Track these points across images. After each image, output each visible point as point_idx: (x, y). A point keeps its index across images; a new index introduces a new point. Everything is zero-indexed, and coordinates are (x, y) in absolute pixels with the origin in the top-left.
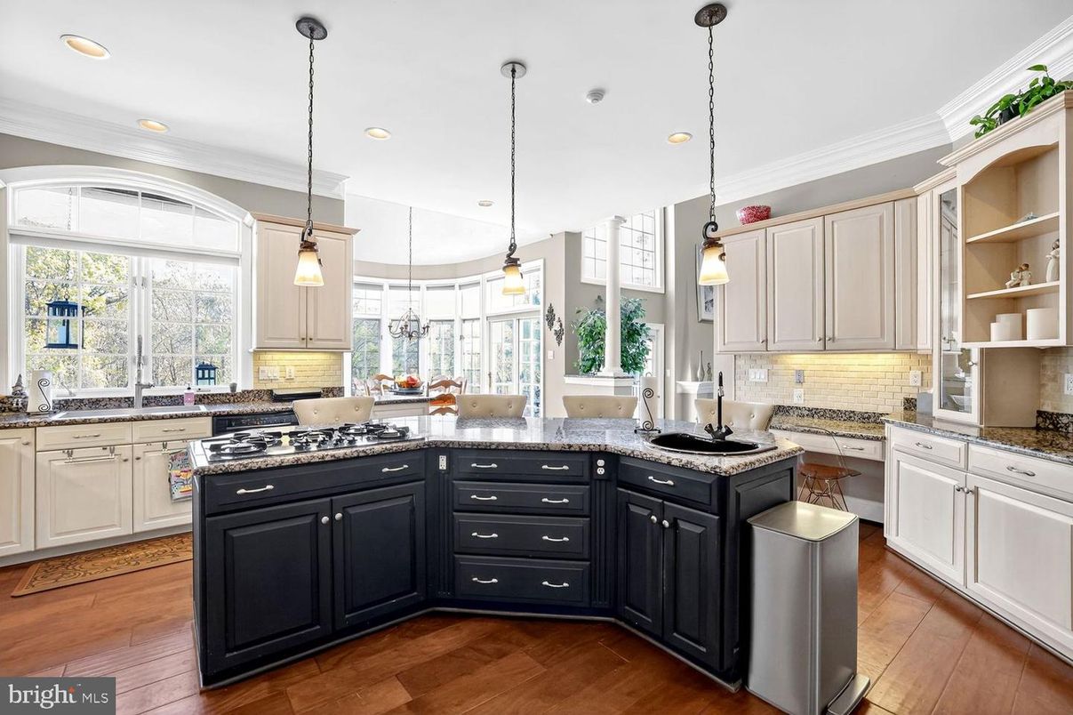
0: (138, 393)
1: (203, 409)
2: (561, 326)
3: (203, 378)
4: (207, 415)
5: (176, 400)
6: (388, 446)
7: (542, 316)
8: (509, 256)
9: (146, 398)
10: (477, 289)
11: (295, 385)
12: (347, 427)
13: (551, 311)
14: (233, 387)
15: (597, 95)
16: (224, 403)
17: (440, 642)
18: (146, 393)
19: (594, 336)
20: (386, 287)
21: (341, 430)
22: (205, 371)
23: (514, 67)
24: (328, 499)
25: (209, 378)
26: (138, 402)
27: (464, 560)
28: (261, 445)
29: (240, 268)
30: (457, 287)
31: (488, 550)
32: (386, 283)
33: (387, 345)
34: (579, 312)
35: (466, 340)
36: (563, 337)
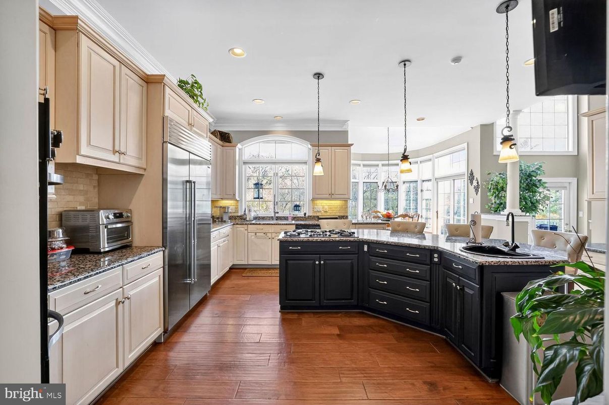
0: (275, 215)
1: (293, 222)
2: (478, 183)
3: (296, 210)
4: (294, 224)
5: (286, 218)
6: (342, 238)
7: (466, 177)
8: (403, 154)
9: (277, 217)
10: (430, 163)
11: (328, 214)
12: (333, 230)
13: (472, 174)
14: (305, 214)
15: (457, 60)
16: (301, 220)
17: (358, 321)
18: (277, 215)
19: (500, 189)
20: (380, 165)
21: (330, 231)
22: (297, 207)
23: (405, 62)
24: (318, 255)
25: (298, 210)
26: (274, 218)
27: (373, 291)
28: (299, 234)
29: (307, 166)
30: (419, 162)
31: (382, 288)
32: (380, 163)
33: (381, 196)
34: (489, 174)
35: (424, 192)
36: (480, 190)
